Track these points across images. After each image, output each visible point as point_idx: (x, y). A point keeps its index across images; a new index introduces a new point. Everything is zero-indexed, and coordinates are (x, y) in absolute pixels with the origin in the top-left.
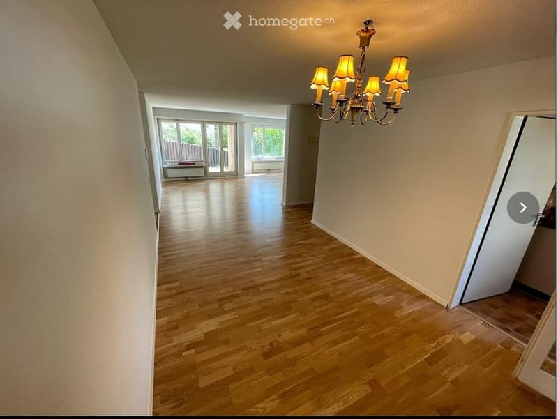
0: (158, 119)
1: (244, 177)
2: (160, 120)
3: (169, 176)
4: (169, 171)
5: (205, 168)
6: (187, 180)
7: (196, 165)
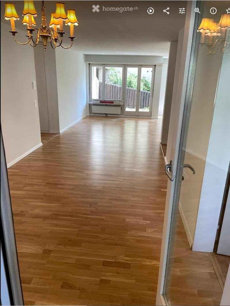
0: (89, 64)
1: (157, 119)
2: (91, 65)
3: (93, 112)
4: (93, 107)
5: (122, 107)
6: (106, 116)
7: (114, 104)
